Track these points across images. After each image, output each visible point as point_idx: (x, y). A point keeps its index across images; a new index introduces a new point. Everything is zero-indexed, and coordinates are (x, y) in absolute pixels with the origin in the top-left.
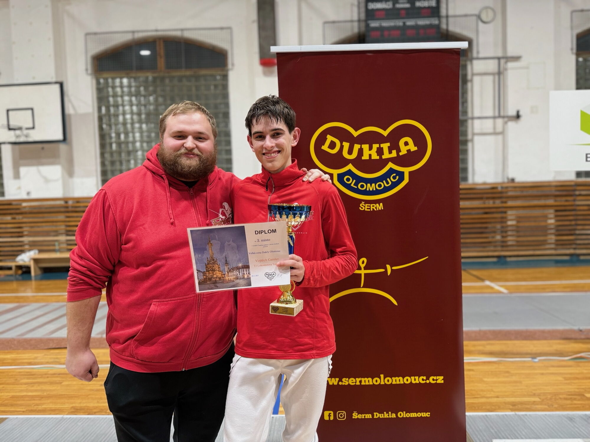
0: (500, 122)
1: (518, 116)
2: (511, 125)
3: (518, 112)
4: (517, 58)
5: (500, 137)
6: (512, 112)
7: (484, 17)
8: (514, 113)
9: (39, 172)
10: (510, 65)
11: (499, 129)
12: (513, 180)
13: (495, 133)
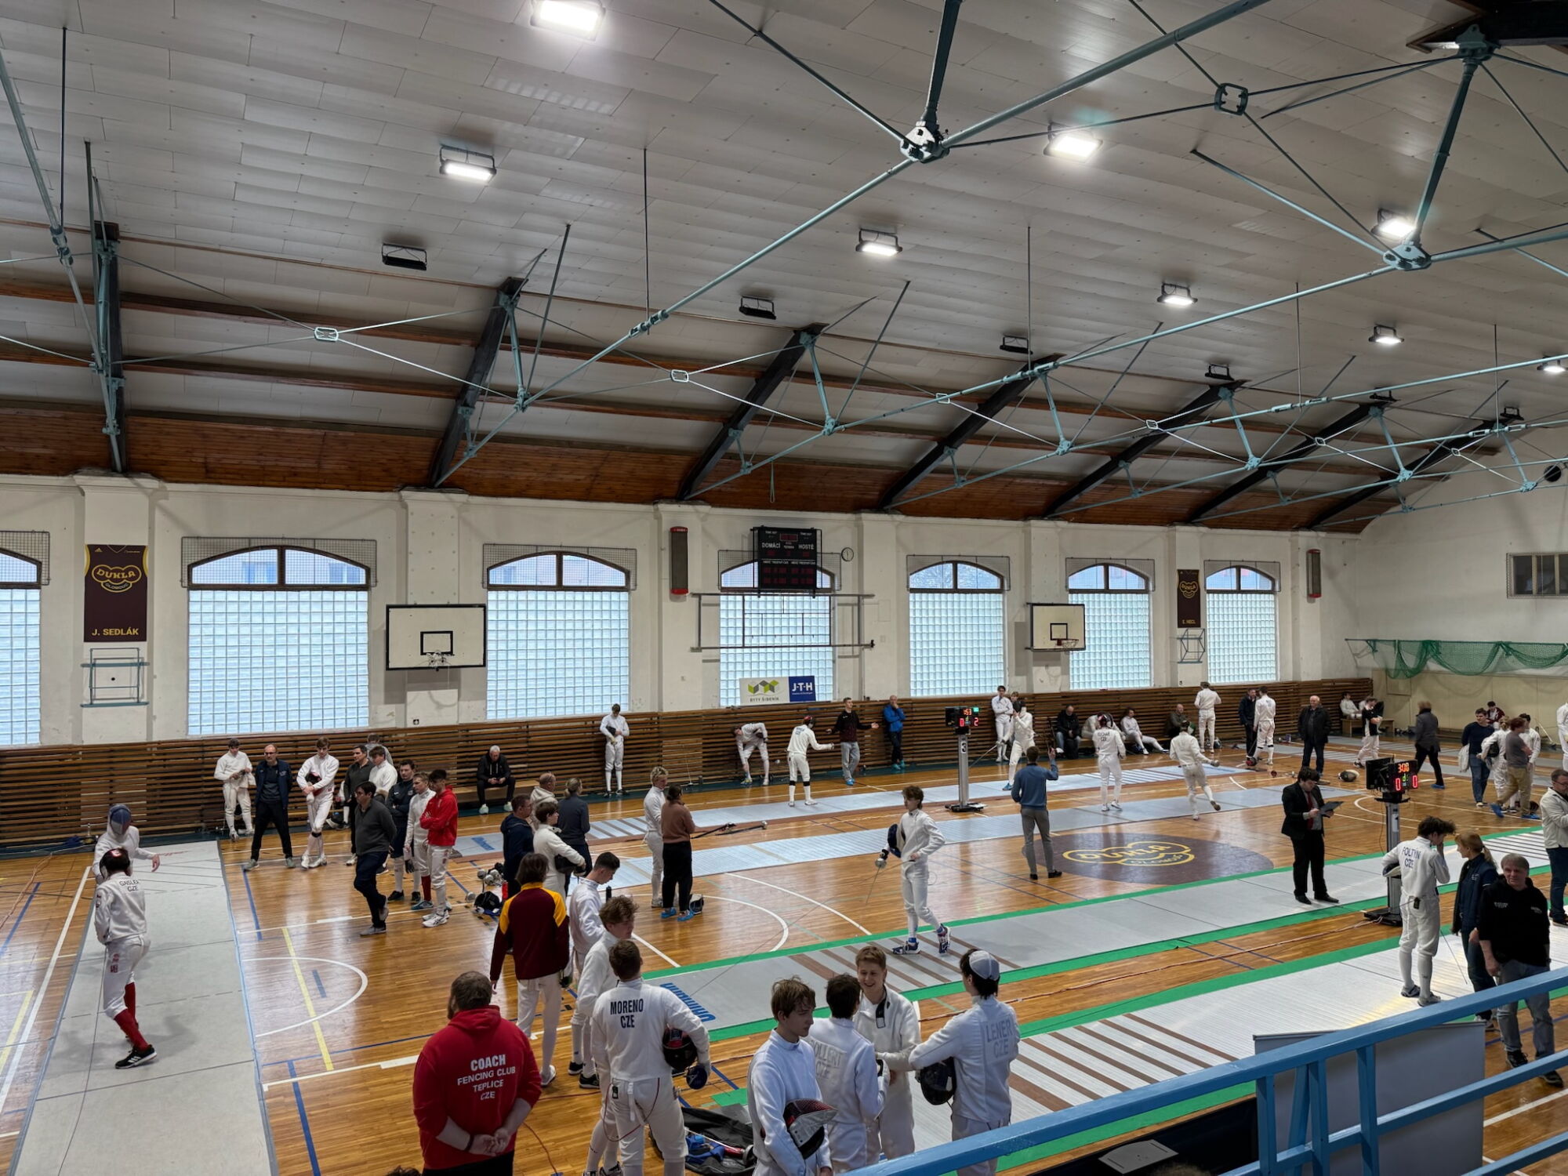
0: (857, 649)
1: (872, 645)
2: (867, 651)
3: (872, 641)
4: (871, 596)
5: (857, 659)
6: (867, 641)
7: (845, 555)
8: (869, 642)
9: (431, 697)
10: (866, 600)
11: (856, 653)
12: (868, 698)
13: (854, 656)
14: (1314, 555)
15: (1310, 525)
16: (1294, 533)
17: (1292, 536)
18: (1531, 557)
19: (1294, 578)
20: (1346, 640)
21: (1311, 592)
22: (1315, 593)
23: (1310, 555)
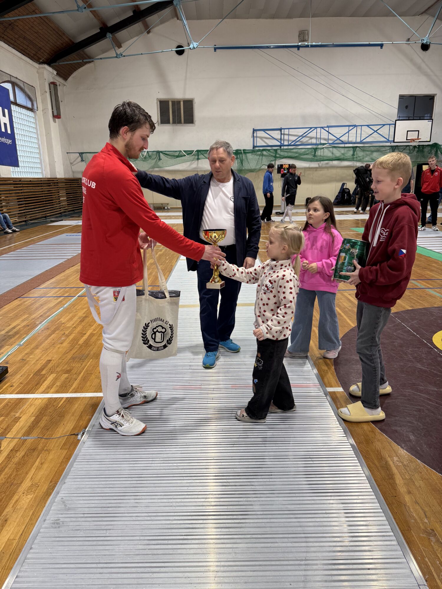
14: (53, 85)
15: (49, 62)
16: (41, 66)
17: (39, 68)
18: (168, 101)
19: (44, 101)
20: (67, 153)
21: (55, 114)
22: (57, 116)
23: (52, 86)
